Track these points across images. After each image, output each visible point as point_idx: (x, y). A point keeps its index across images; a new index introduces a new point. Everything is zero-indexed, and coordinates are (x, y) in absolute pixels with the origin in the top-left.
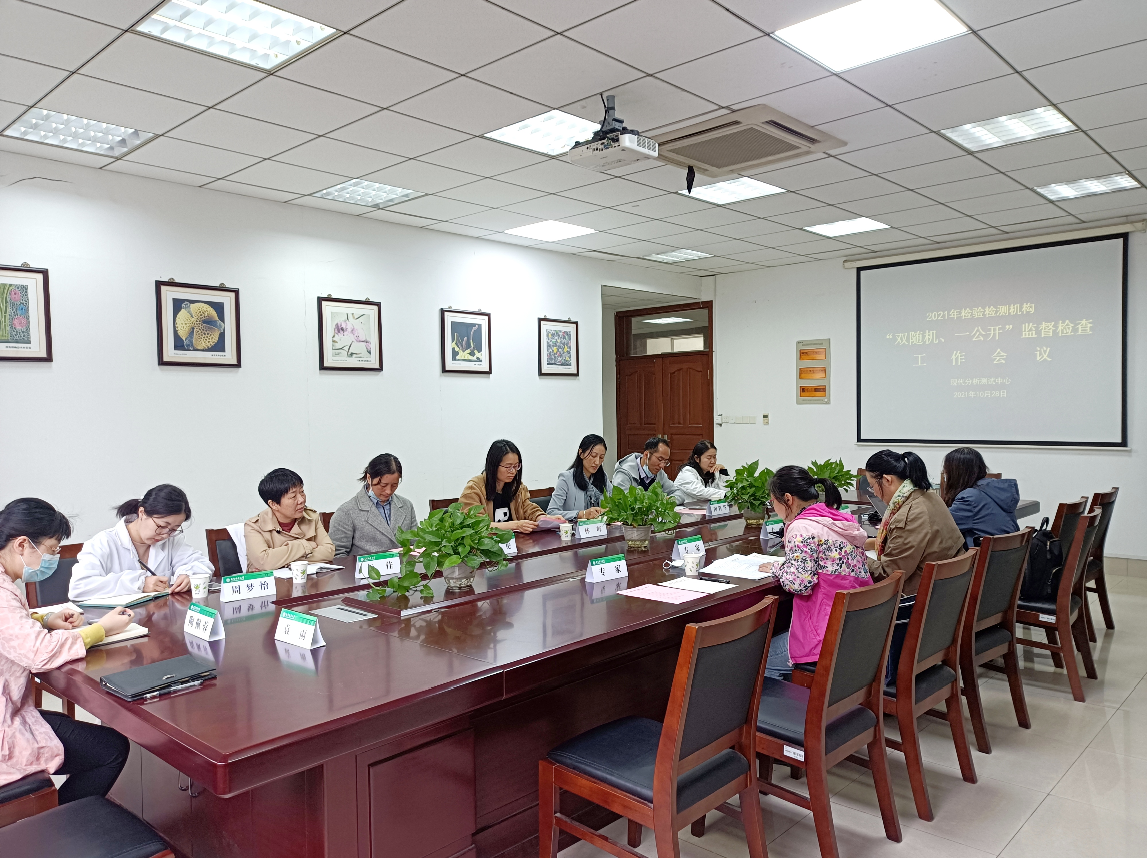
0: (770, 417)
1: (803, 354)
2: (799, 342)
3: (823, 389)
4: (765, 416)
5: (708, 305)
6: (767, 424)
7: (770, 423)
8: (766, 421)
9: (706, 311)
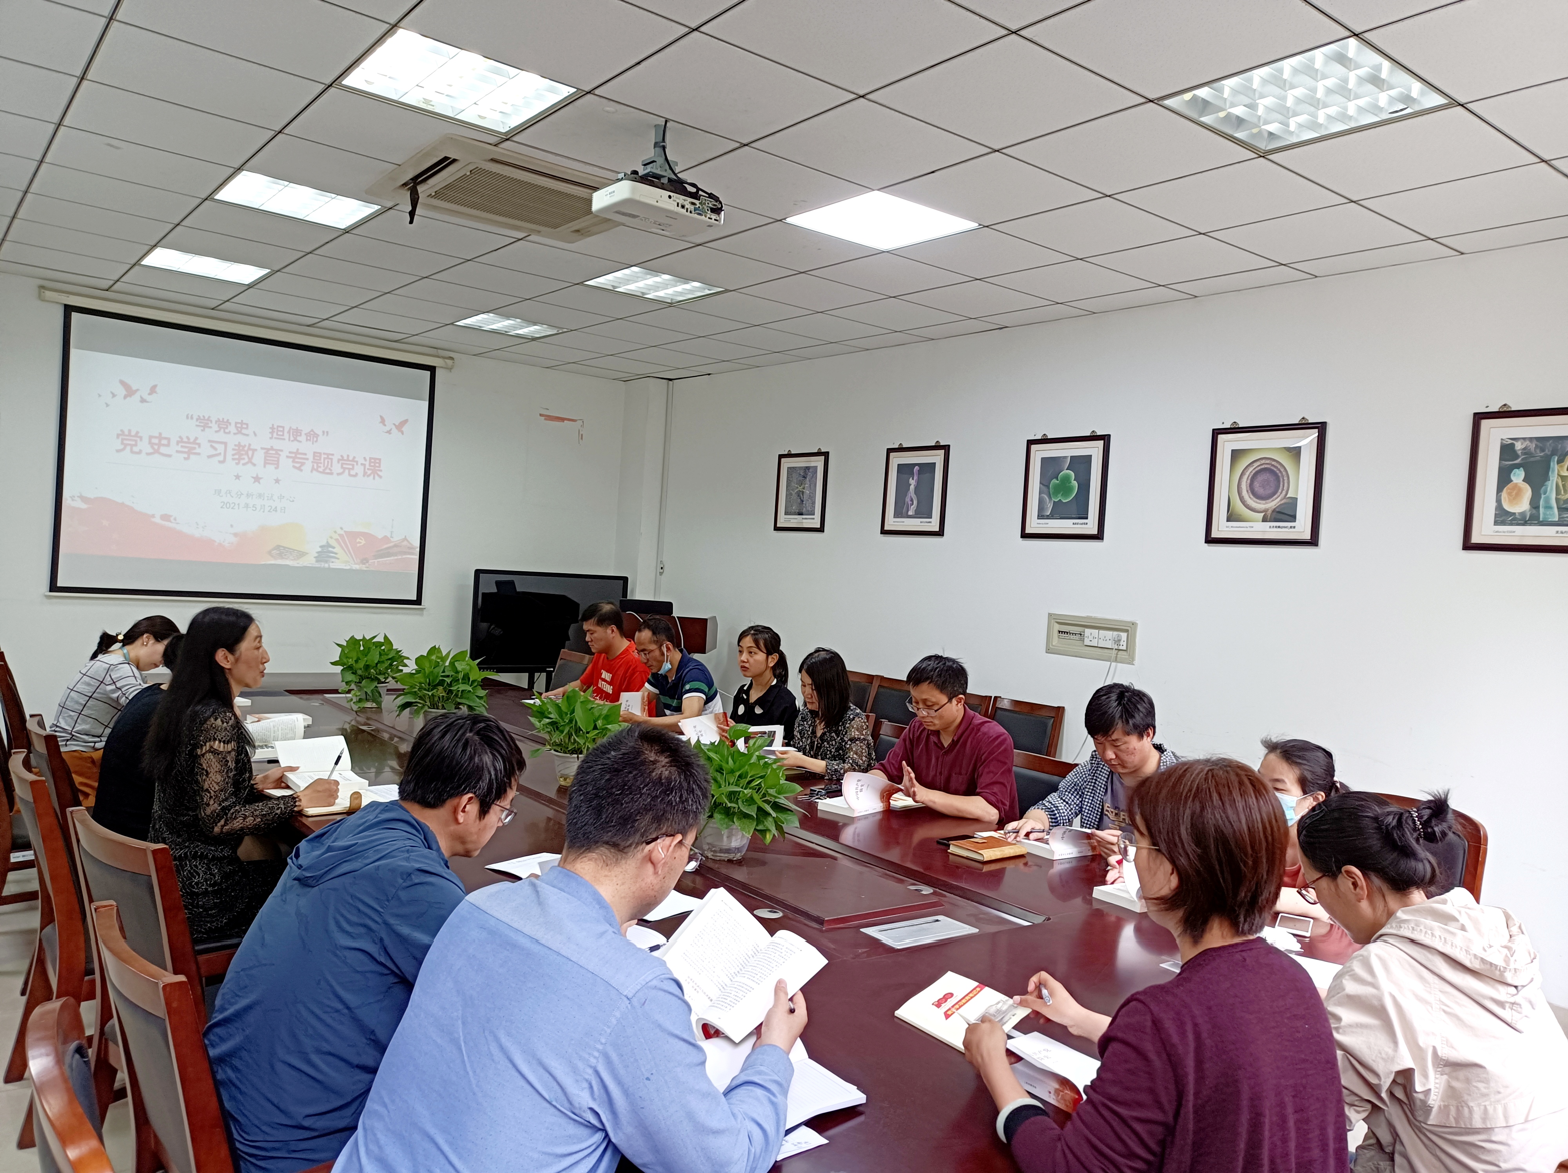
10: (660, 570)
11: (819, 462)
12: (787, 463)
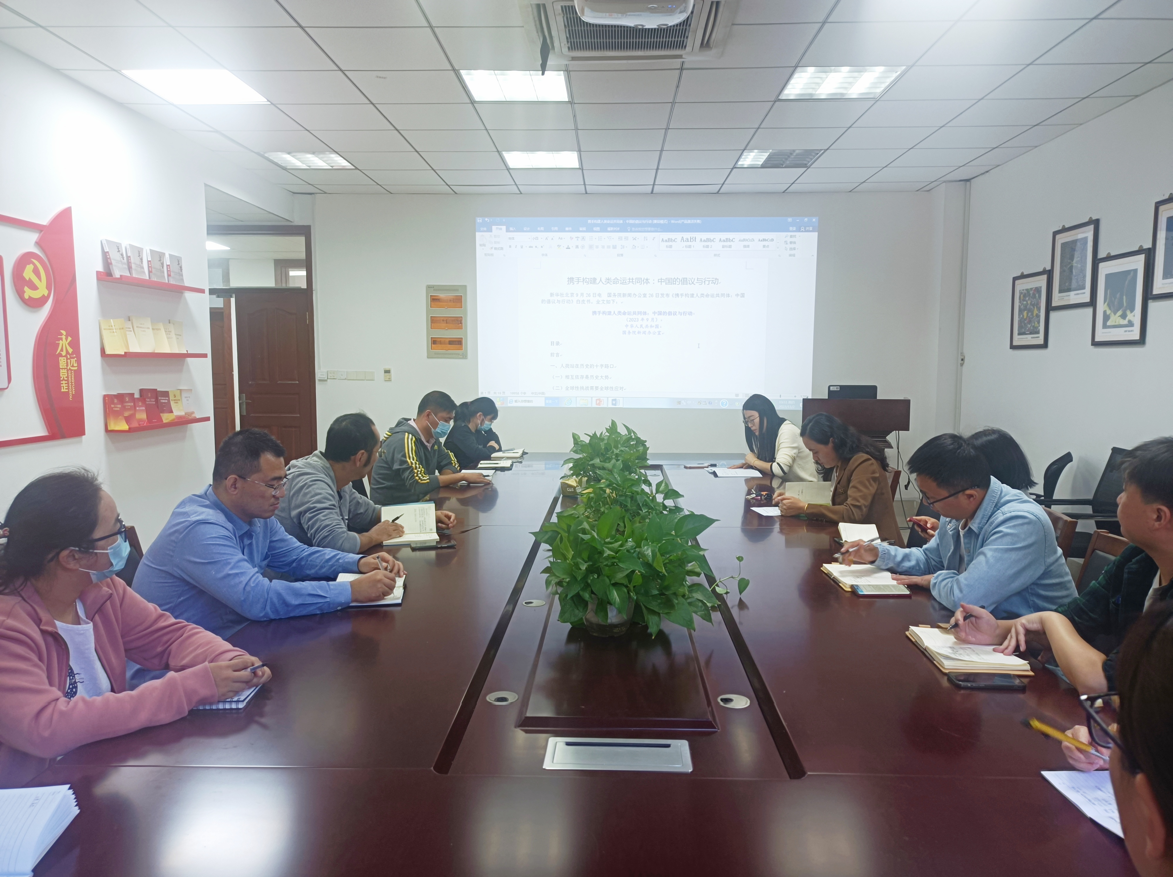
0: (392, 372)
1: (434, 300)
2: (429, 287)
3: (458, 341)
4: (387, 372)
5: (305, 231)
6: (390, 380)
7: (393, 378)
8: (388, 377)
9: (302, 239)
10: (960, 362)
11: (1088, 233)
12: (1061, 239)
